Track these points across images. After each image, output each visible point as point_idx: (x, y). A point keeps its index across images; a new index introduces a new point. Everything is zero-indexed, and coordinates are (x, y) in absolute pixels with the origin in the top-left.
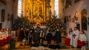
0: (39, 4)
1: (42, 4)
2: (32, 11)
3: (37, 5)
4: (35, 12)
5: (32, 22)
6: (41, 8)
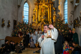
0: (44, 8)
1: (48, 9)
6: (46, 13)
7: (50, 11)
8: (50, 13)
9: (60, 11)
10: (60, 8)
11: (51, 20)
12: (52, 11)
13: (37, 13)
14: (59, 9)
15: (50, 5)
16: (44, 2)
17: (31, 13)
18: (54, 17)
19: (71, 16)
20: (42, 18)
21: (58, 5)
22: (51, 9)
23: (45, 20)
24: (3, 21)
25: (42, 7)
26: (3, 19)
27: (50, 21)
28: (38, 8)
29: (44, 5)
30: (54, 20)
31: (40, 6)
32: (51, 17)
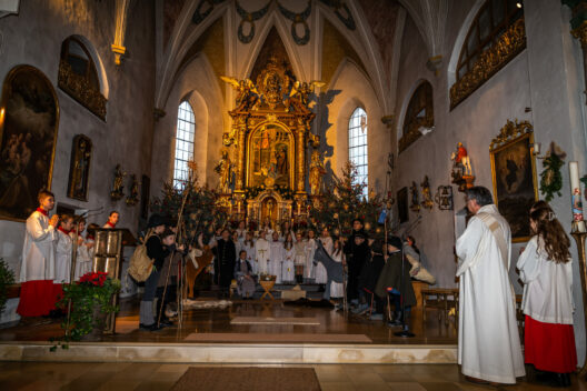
7: (300, 146)
8: (301, 155)
10: (331, 137)
11: (301, 184)
12: (305, 148)
13: (241, 152)
14: (329, 143)
15: (300, 122)
16: (272, 106)
17: (204, 152)
18: (316, 173)
19: (389, 173)
20: (265, 174)
21: (325, 125)
22: (305, 141)
23: (278, 186)
24: (117, 175)
25: (263, 128)
26: (117, 167)
27: (296, 189)
29: (272, 118)
30: (314, 187)
31: (252, 122)
32: (301, 171)
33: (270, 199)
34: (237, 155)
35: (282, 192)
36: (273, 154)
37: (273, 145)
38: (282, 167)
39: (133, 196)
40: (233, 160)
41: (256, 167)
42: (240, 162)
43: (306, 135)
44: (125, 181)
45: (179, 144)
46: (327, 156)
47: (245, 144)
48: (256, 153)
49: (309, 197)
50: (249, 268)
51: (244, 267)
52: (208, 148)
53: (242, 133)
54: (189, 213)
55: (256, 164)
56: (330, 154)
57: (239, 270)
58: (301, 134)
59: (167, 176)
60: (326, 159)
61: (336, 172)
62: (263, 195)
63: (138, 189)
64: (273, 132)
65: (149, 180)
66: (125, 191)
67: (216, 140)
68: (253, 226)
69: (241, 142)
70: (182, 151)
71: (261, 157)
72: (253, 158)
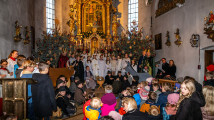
2: (79, 24)
3: (91, 9)
4: (87, 24)
5: (81, 48)
6: (99, 16)
7: (108, 12)
8: (108, 17)
9: (122, 15)
12: (110, 13)
13: (79, 15)
18: (115, 26)
20: (92, 26)
22: (110, 10)
25: (90, 3)
27: (106, 34)
28: (82, 5)
30: (114, 33)
32: (108, 24)
33: (95, 39)
34: (78, 17)
35: (100, 34)
36: (95, 16)
37: (94, 12)
38: (99, 22)
39: (27, 38)
40: (75, 18)
41: (87, 22)
42: (79, 20)
43: (111, 7)
44: (22, 30)
45: (48, 10)
46: (118, 17)
47: (81, 11)
48: (87, 16)
49: (113, 37)
50: (91, 74)
51: (89, 74)
52: (62, 13)
53: (79, 5)
54: (58, 46)
55: (87, 21)
56: (120, 17)
57: (87, 76)
58: (108, 6)
59: (43, 26)
60: (118, 19)
61: (122, 25)
62: (91, 36)
63: (29, 35)
64: (95, 5)
65: (34, 29)
66: (23, 36)
67: (66, 9)
68: (88, 51)
69: (79, 10)
70: (49, 14)
71: (90, 17)
72: (85, 18)
